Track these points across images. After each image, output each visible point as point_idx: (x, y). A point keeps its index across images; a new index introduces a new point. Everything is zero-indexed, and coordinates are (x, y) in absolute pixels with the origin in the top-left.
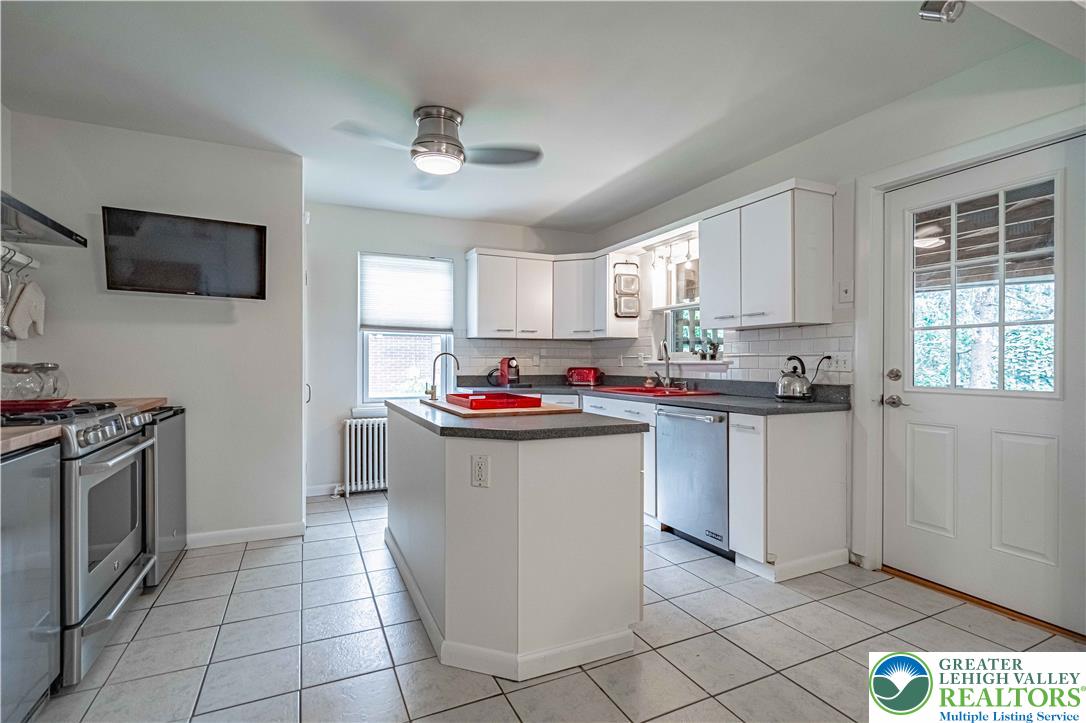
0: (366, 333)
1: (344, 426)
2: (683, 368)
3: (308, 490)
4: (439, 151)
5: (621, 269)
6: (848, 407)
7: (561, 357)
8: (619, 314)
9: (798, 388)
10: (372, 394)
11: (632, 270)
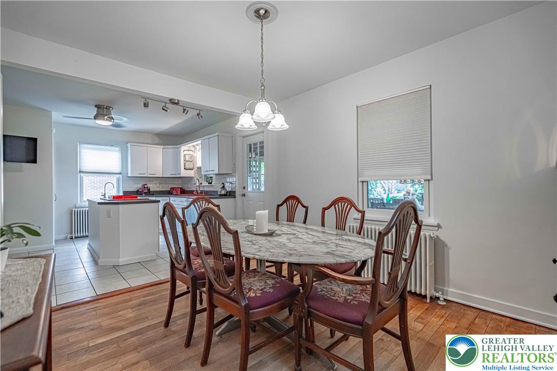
0: (82, 175)
1: (72, 211)
2: (204, 187)
3: (56, 238)
4: (104, 119)
5: (186, 152)
6: (235, 197)
7: (169, 184)
8: (186, 168)
9: (223, 192)
10: (85, 199)
11: (191, 153)
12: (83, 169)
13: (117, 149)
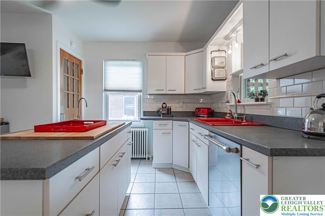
0: (108, 93)
2: (246, 107)
5: (215, 54)
7: (193, 103)
8: (214, 79)
12: (108, 88)
13: (138, 63)
